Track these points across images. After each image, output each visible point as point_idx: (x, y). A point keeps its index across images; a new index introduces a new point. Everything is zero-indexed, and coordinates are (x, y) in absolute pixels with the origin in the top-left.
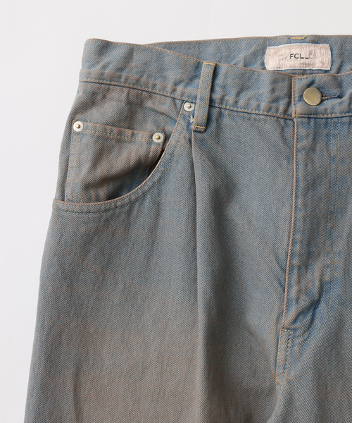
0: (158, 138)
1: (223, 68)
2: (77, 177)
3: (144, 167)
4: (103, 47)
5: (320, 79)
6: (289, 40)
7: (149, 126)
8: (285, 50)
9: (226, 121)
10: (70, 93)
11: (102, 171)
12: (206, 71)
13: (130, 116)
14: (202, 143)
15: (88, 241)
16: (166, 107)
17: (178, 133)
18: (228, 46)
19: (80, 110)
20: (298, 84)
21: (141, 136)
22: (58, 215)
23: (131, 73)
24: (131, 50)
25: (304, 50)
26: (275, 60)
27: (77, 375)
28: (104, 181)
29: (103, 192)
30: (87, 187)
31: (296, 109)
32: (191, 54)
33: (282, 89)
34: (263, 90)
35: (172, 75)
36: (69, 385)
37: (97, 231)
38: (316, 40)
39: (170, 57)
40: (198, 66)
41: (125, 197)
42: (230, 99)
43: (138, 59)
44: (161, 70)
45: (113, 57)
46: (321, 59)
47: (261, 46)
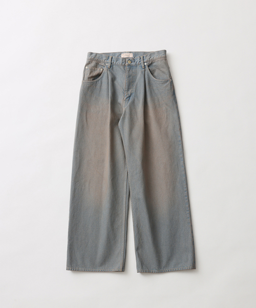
0: (101, 70)
1: (113, 57)
2: (86, 77)
3: (99, 75)
4: (91, 53)
5: (131, 59)
6: (125, 52)
7: (100, 68)
8: (125, 54)
9: (114, 66)
10: (85, 62)
11: (91, 75)
12: (110, 58)
13: (96, 66)
14: (109, 70)
15: (89, 88)
16: (103, 64)
17: (105, 69)
18: (114, 54)
19: (87, 65)
20: (127, 60)
21: (98, 69)
22: (83, 83)
23: (97, 58)
24: (97, 54)
25: (128, 54)
26: (123, 56)
27: (86, 113)
28: (92, 77)
29: (91, 79)
30: (89, 78)
31: (127, 64)
32: (108, 55)
33: (124, 61)
34: (121, 61)
35: (104, 58)
36: (85, 115)
37: (90, 86)
38: (130, 52)
39: (104, 55)
40: (109, 57)
41: (95, 80)
42: (115, 62)
43: (98, 56)
44: (102, 58)
45: (93, 55)
46: (131, 56)
47: (120, 54)
